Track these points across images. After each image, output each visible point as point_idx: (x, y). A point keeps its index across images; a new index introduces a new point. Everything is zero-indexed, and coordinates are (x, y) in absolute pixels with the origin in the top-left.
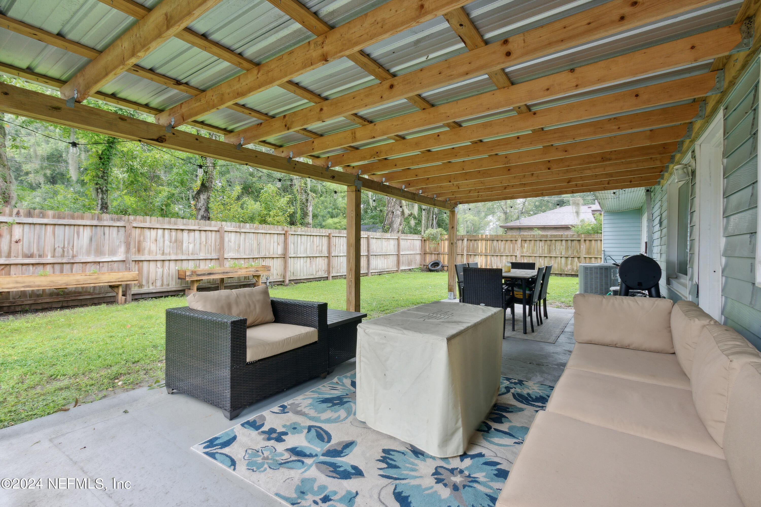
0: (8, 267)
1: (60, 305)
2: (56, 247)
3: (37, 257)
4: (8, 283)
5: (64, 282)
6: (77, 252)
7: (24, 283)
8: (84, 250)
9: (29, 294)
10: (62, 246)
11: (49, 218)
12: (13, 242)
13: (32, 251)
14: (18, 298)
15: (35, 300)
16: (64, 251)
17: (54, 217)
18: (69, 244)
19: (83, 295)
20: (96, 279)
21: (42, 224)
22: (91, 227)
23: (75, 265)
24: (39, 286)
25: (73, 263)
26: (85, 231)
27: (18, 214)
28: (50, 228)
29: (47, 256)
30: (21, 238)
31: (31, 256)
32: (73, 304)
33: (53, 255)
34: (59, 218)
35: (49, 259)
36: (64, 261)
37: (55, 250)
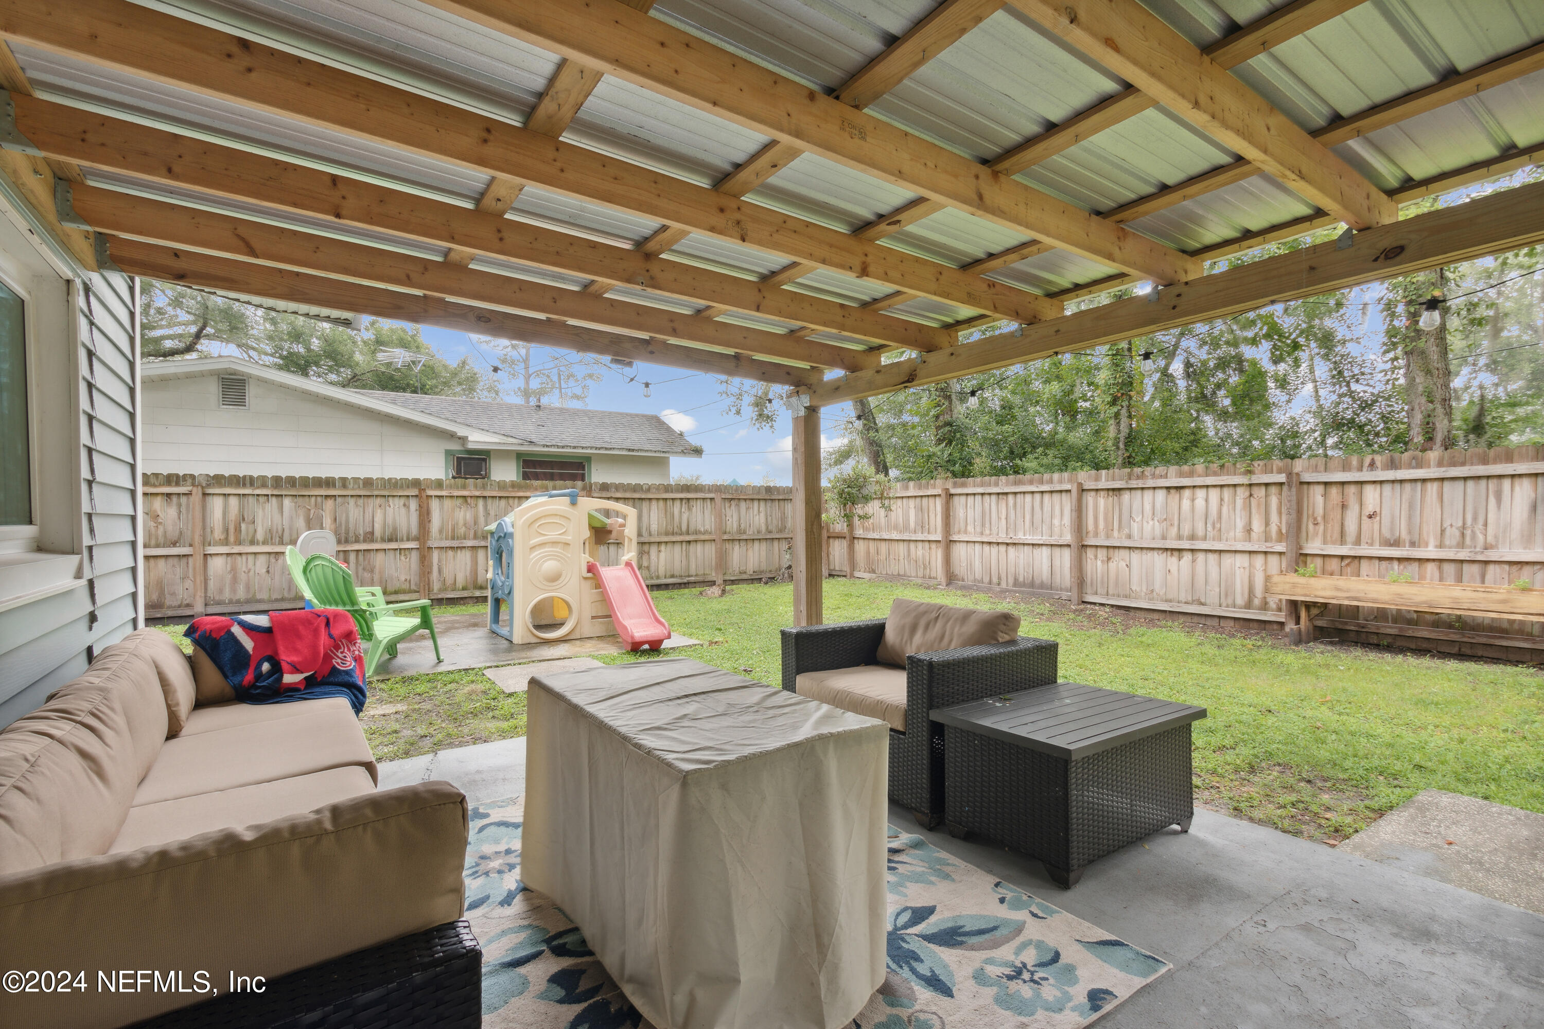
0: (1356, 561)
1: (1455, 650)
2: (1445, 526)
3: (1407, 545)
4: (1324, 589)
5: (1423, 598)
6: (1496, 537)
7: (1348, 591)
8: (1515, 533)
9: (1392, 615)
10: (1460, 524)
11: (1429, 467)
12: (1364, 518)
13: (1398, 534)
14: (1372, 620)
15: (1401, 629)
16: (1463, 535)
17: (1440, 464)
18: (1475, 519)
19: (1508, 639)
20: (1504, 601)
21: (1415, 480)
22: (1533, 479)
23: (1491, 568)
24: (1374, 601)
25: (1486, 562)
26: (1517, 488)
27: (1372, 465)
28: (1433, 488)
29: (1427, 545)
30: (1378, 510)
31: (1396, 543)
32: (1486, 654)
33: (1438, 543)
34: (1453, 464)
35: (1431, 552)
36: (1463, 555)
37: (1443, 531)
